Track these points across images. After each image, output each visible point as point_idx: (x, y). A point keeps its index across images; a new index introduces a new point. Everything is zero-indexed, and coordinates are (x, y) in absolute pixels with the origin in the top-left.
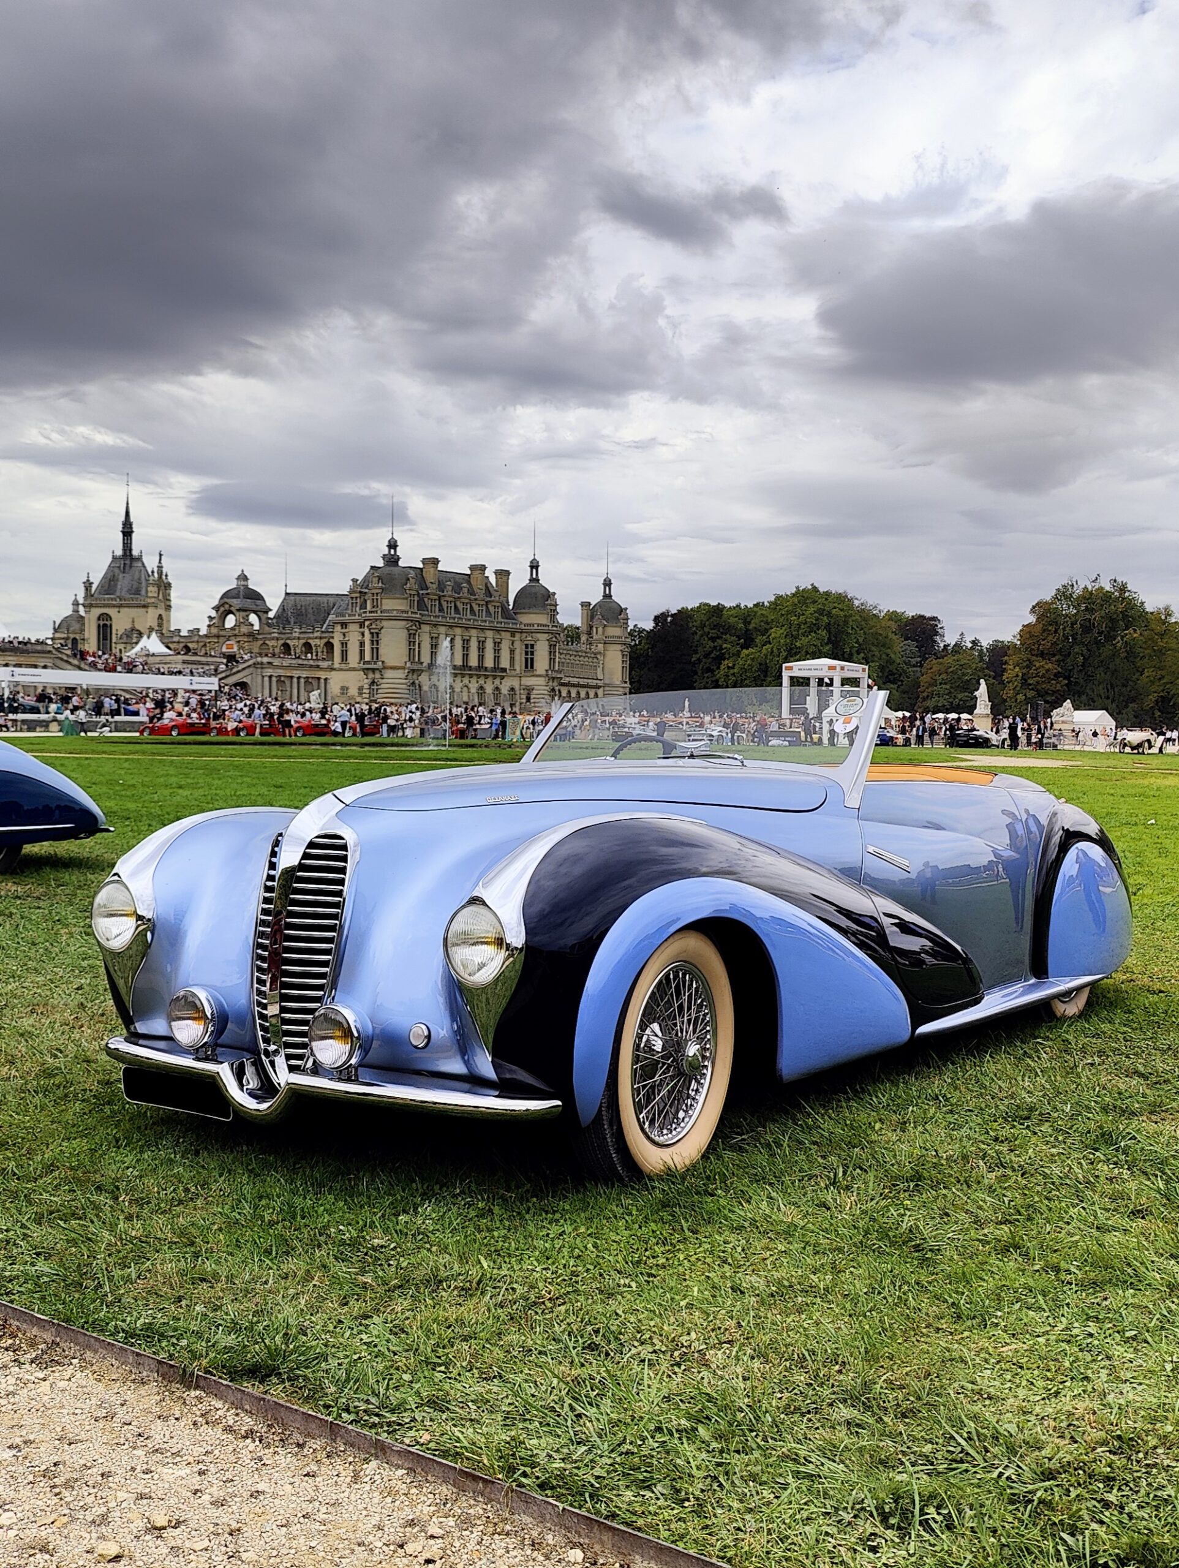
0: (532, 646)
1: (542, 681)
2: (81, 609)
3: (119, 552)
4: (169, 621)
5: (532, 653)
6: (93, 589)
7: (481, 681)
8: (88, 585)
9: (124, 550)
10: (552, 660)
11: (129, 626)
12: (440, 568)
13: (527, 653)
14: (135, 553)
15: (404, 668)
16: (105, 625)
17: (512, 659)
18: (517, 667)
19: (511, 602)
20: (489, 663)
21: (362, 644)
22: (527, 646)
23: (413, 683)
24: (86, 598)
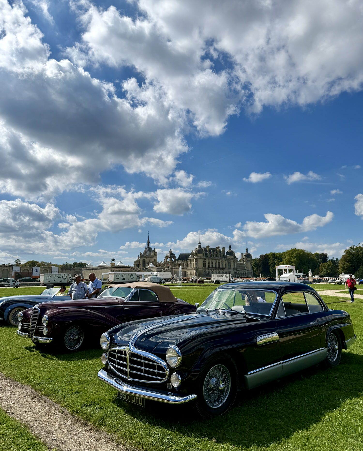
0: (230, 263)
1: (232, 270)
2: (139, 258)
3: (147, 247)
4: (157, 260)
5: (230, 264)
6: (142, 254)
7: (219, 271)
8: (141, 254)
9: (148, 246)
10: (234, 266)
11: (149, 261)
12: (210, 247)
13: (229, 264)
14: (150, 247)
15: (202, 268)
16: (144, 261)
17: (226, 266)
18: (227, 267)
19: (225, 254)
20: (221, 267)
21: (194, 264)
22: (229, 263)
23: (204, 271)
24: (140, 256)
